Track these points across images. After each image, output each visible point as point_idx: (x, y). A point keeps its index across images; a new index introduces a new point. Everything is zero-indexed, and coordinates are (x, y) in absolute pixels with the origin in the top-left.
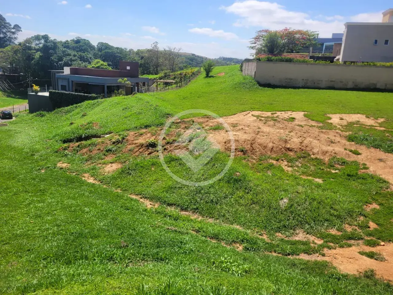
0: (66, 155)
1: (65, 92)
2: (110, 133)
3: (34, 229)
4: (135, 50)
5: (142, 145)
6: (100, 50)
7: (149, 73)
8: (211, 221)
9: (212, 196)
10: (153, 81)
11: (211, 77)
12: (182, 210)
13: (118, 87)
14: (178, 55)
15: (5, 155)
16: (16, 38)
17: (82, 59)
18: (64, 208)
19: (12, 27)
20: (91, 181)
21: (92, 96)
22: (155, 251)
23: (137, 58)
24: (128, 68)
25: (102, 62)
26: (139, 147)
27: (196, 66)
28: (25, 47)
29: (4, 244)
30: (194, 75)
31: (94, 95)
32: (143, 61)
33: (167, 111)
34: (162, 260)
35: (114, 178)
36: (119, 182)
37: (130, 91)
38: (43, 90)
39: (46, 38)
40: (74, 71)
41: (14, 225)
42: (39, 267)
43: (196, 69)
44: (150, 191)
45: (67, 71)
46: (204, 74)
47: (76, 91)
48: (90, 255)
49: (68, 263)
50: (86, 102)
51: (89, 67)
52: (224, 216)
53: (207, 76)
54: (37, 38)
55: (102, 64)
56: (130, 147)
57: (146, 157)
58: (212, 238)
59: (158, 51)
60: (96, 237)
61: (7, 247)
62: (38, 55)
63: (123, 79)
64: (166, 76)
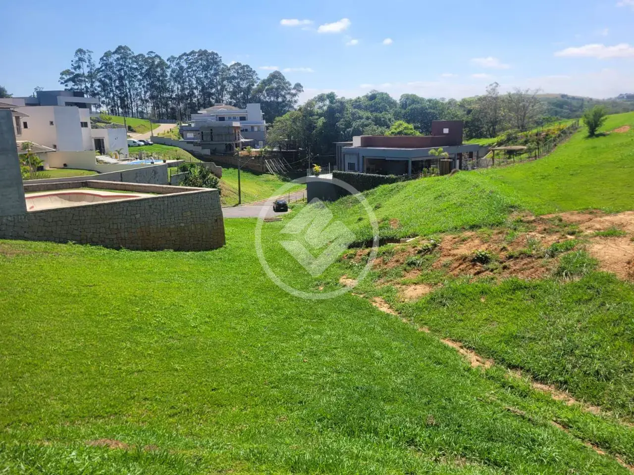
0: (351, 267)
1: (353, 173)
2: (414, 235)
3: (308, 372)
4: (458, 99)
5: (464, 259)
6: (404, 106)
7: (480, 136)
8: (594, 410)
9: (597, 365)
10: (486, 149)
11: (598, 136)
12: (535, 379)
13: (429, 163)
14: (534, 100)
15: (278, 262)
16: (296, 102)
17: (379, 122)
18: (347, 347)
19: (292, 86)
20: (384, 309)
21: (390, 177)
22: (485, 445)
23: (460, 113)
24: (446, 131)
25: (406, 125)
26: (461, 262)
27: (569, 118)
28: (307, 112)
29: (272, 388)
30: (564, 134)
31: (393, 176)
32: (470, 118)
33: (509, 201)
34: (496, 463)
35: (418, 309)
36: (425, 315)
37: (447, 168)
38: (325, 171)
39: (331, 97)
40: (366, 142)
41: (285, 362)
42: (312, 430)
43: (569, 123)
44: (477, 337)
45: (357, 142)
46: (586, 131)
47: (368, 171)
48: (381, 428)
49: (351, 433)
50: (382, 187)
51: (388, 133)
52: (623, 406)
53: (592, 134)
54: (321, 98)
55: (406, 128)
56: (445, 260)
57: (469, 279)
58: (596, 444)
59: (496, 98)
60: (389, 400)
61: (275, 392)
62: (321, 121)
63: (436, 150)
64: (510, 139)
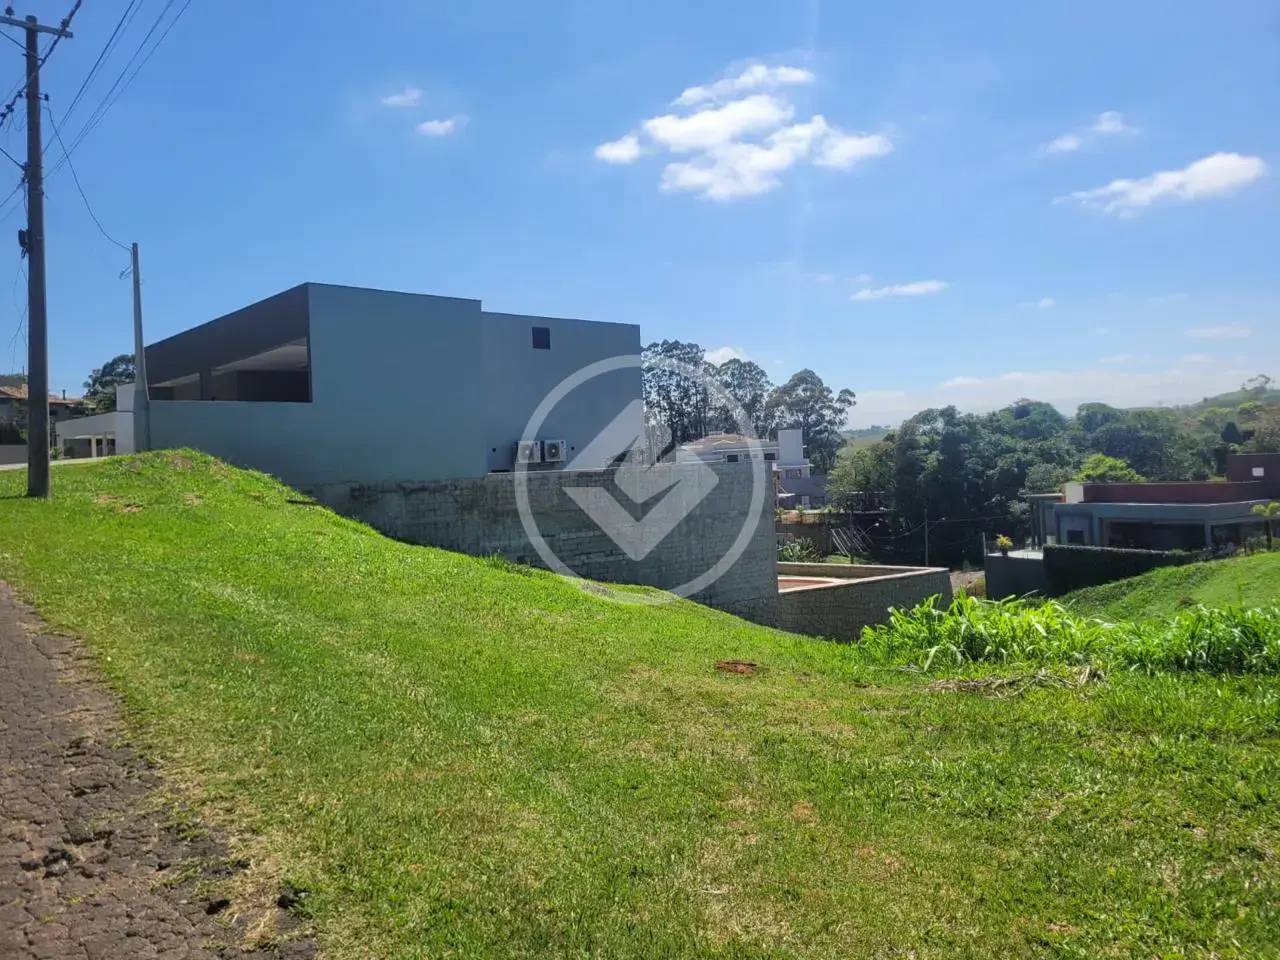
1: (1082, 547)
25: (1110, 461)
28: (904, 443)
45: (1074, 493)
54: (927, 418)
55: (1112, 468)
63: (1266, 505)
